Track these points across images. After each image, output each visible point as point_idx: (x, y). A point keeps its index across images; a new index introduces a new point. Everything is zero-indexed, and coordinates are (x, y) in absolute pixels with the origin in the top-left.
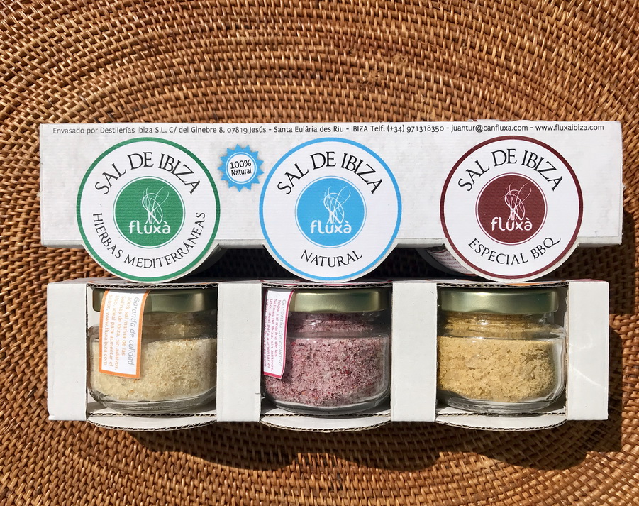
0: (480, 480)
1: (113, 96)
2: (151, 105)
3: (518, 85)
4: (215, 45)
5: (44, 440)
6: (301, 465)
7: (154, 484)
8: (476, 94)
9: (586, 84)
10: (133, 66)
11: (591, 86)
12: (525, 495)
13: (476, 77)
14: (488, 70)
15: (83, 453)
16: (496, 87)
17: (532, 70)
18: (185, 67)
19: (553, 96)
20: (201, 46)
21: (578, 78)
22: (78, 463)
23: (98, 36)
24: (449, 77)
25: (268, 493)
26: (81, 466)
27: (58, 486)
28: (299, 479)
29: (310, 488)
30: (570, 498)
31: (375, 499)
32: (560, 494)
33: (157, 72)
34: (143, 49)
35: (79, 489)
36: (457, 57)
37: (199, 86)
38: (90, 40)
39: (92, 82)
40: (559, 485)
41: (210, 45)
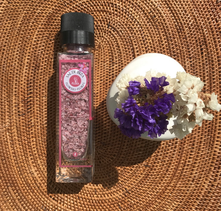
0: (27, 168)
1: (161, 17)
2: (159, 32)
3: (178, 170)
4: (184, 54)
5: (29, 2)
6: (27, 100)
7: (16, 45)
8: (173, 154)
9: (181, 196)
10: (173, 24)
11: (180, 198)
12: (23, 185)
13: (180, 154)
14: (183, 158)
15: (25, 17)
16: (177, 162)
17: (185, 175)
18: (174, 43)
19: (175, 184)
20: (182, 48)
21: (183, 193)
22: (21, 16)
23: (183, 10)
24: (179, 143)
25: (16, 88)
26: (20, 17)
27: (12, 9)
28: (22, 99)
29: (19, 104)
30: (23, 203)
31: (16, 128)
32: (24, 199)
33: (171, 33)
34: (179, 27)
35: (11, 17)
36: (187, 146)
37: (167, 49)
38: (181, 7)
39: (165, 9)
40: (27, 198)
41: (183, 52)
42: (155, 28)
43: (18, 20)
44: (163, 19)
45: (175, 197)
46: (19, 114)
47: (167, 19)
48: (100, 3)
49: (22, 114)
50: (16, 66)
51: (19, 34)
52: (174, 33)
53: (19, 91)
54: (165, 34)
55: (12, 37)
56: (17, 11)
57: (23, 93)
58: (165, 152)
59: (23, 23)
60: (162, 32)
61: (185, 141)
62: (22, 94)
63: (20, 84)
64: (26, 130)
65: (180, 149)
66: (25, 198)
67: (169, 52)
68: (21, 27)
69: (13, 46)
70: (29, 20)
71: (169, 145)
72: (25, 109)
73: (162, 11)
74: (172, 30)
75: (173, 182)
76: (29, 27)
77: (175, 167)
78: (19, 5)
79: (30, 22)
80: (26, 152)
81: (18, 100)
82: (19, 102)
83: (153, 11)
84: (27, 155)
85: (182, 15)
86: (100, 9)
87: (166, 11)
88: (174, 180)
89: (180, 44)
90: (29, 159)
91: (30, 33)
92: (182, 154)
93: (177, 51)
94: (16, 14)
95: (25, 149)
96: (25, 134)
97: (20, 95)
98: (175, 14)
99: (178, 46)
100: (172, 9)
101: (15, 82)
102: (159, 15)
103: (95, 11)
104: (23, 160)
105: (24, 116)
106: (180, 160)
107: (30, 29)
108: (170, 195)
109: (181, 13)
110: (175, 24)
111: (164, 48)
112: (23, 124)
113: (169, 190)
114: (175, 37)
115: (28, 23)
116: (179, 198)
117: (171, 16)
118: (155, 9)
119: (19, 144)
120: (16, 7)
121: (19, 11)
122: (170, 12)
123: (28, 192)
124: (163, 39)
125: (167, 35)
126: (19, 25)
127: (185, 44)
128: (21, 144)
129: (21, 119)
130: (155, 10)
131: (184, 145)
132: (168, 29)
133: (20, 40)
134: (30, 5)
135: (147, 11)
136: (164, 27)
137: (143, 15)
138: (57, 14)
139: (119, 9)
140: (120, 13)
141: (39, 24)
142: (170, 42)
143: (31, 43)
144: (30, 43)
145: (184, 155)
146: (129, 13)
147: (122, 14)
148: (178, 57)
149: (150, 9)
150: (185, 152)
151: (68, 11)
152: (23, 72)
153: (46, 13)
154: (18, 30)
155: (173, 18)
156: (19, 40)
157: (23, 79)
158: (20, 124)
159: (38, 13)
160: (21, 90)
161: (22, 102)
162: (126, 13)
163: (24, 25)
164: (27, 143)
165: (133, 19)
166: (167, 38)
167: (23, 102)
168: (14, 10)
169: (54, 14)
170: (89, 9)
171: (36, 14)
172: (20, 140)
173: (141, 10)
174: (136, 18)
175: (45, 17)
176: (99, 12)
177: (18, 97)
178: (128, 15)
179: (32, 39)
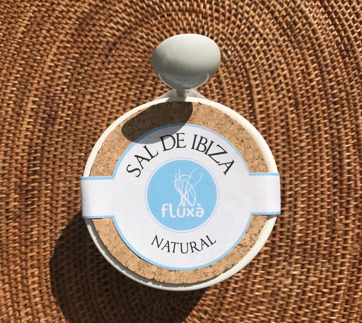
42: (296, 46)
43: (19, 23)
44: (312, 28)
46: (7, 217)
47: (320, 29)
49: (15, 215)
50: (8, 116)
51: (18, 53)
52: (335, 58)
53: (10, 167)
54: (315, 60)
55: (4, 57)
56: (18, 7)
57: (18, 173)
58: (315, 309)
59: (29, 30)
60: (310, 55)
61: (357, 285)
62: (16, 175)
63: (14, 154)
64: (20, 251)
65: (347, 302)
67: (324, 96)
68: (25, 37)
69: (5, 75)
70: (42, 24)
71: (324, 293)
72: (20, 205)
73: (311, 13)
74: (329, 52)
76: (41, 39)
79: (43, 29)
80: (18, 298)
81: (8, 187)
82: (9, 190)
83: (292, 14)
84: (18, 306)
85: (351, 22)
86: (184, 7)
87: (317, 14)
89: (347, 80)
90: (23, 314)
91: (41, 50)
92: (350, 313)
93: (340, 93)
94: (15, 12)
95: (14, 291)
96: (18, 259)
97: (13, 176)
98: (336, 20)
99: (341, 84)
100: (331, 10)
101: (4, 149)
102: (305, 21)
103: (174, 10)
104: (9, 317)
105: (18, 220)
107: (43, 44)
109: (349, 17)
110: (336, 39)
111: (313, 88)
112: (15, 236)
114: (337, 65)
115: (37, 31)
117: (328, 23)
118: (296, 9)
119: (3, 280)
121: (23, 6)
124: (311, 70)
125: (320, 61)
126: (20, 35)
127: (356, 81)
128: (7, 281)
129: (10, 227)
130: (295, 12)
131: (356, 293)
132: (321, 48)
133: (21, 64)
135: (279, 12)
136: (313, 45)
137: (272, 21)
138: (98, 15)
139: (223, 7)
140: (224, 15)
141: (61, 33)
142: (326, 76)
143: (42, 71)
144: (40, 70)
145: (355, 316)
146: (242, 15)
147: (229, 19)
148: (342, 106)
149: (286, 10)
150: (356, 309)
151: (120, 8)
152: (21, 129)
153: (76, 11)
154: (18, 43)
155: (332, 27)
156: (18, 65)
157: (22, 143)
158: (7, 237)
159: (61, 12)
160: (14, 165)
161: (15, 190)
162: (236, 16)
163: (31, 33)
164: (19, 279)
165: (251, 28)
166: (320, 68)
167: (18, 191)
168: (12, 4)
169: (92, 14)
170: (163, 6)
171: (57, 13)
172: (6, 272)
173: (267, 11)
174: (256, 25)
175: (73, 20)
176: (182, 13)
177: (8, 180)
178: (241, 20)
179: (45, 62)
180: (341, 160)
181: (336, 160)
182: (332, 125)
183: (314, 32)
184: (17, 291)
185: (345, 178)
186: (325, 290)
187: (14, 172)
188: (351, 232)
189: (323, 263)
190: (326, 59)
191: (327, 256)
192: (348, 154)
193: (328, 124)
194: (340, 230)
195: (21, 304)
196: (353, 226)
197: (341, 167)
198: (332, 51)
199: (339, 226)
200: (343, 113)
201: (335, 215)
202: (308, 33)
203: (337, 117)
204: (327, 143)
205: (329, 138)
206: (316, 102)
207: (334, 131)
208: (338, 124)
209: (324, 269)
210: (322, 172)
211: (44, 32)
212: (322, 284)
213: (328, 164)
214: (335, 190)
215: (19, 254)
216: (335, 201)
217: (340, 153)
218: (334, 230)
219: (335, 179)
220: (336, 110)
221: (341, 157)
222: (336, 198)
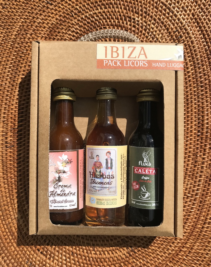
43: (13, 29)
44: (191, 40)
45: (191, 262)
46: (6, 146)
47: (196, 41)
48: (115, 15)
49: (11, 145)
50: (7, 86)
51: (13, 48)
52: (204, 59)
53: (8, 117)
54: (192, 60)
55: (4, 50)
56: (13, 19)
57: (13, 120)
59: (19, 34)
60: (189, 57)
61: (207, 193)
62: (11, 122)
63: (10, 109)
64: (14, 166)
65: (201, 202)
66: (7, 249)
67: (195, 82)
68: (17, 38)
69: (5, 61)
70: (27, 30)
71: (188, 196)
72: (14, 139)
73: (191, 30)
75: (189, 243)
76: (26, 40)
77: (192, 223)
78: (15, 11)
79: (28, 34)
80: (12, 193)
81: (7, 129)
82: (7, 131)
83: (180, 31)
84: (13, 197)
86: (114, 23)
87: (195, 31)
88: (190, 240)
91: (27, 46)
92: (202, 208)
93: (205, 81)
94: (11, 22)
95: (10, 189)
96: (12, 170)
97: (10, 122)
98: (206, 35)
99: (206, 75)
100: (203, 29)
101: (4, 106)
102: (187, 35)
103: (108, 25)
104: (8, 203)
105: (12, 148)
106: (200, 216)
107: (27, 42)
108: (185, 258)
110: (205, 47)
111: (189, 77)
112: (11, 157)
113: (184, 252)
114: (204, 64)
115: (24, 34)
116: (196, 263)
117: (201, 37)
118: (182, 27)
119: (4, 182)
120: (12, 14)
121: (16, 18)
122: (200, 32)
123: (11, 242)
124: (189, 66)
125: (195, 61)
126: (13, 37)
128: (6, 182)
129: (8, 152)
130: (181, 30)
131: (206, 197)
132: (196, 53)
133: (14, 55)
134: (29, 12)
135: (172, 29)
136: (191, 50)
137: (167, 35)
138: (61, 26)
139: (138, 25)
140: (138, 29)
141: (39, 37)
142: (198, 70)
143: (27, 59)
145: (205, 210)
146: (149, 30)
147: (141, 32)
148: (206, 88)
149: (176, 28)
150: (206, 206)
151: (75, 22)
152: (15, 94)
153: (48, 23)
154: (13, 42)
155: (203, 40)
156: (12, 55)
157: (15, 103)
158: (6, 158)
159: (39, 23)
160: (10, 116)
161: (11, 131)
162: (145, 30)
163: (20, 36)
164: (13, 182)
165: (154, 38)
166: (195, 65)
167: (13, 131)
168: (9, 17)
169: (58, 25)
170: (101, 22)
171: (36, 24)
172: (5, 178)
173: (164, 28)
174: (158, 37)
175: (46, 28)
176: (113, 27)
177: (7, 124)
178: (148, 33)
179: (29, 54)
180: (203, 121)
181: (200, 121)
182: (199, 99)
183: (192, 42)
184: (12, 189)
185: (205, 131)
186: (189, 195)
187: (10, 120)
188: (206, 162)
189: (189, 179)
190: (198, 59)
191: (191, 176)
192: (207, 117)
193: (197, 99)
194: (200, 161)
195: (14, 196)
196: (207, 159)
197: (203, 125)
198: (202, 55)
199: (199, 159)
200: (206, 93)
201: (197, 153)
202: (188, 43)
203: (202, 95)
204: (195, 110)
205: (197, 107)
206: (190, 86)
207: (199, 103)
208: (202, 99)
209: (189, 183)
210: (191, 127)
211: (28, 35)
212: (187, 191)
213: (195, 123)
214: (198, 138)
215: (13, 167)
216: (198, 144)
217: (203, 116)
218: (196, 161)
219: (199, 131)
220: (202, 91)
221: (203, 119)
222: (199, 142)
